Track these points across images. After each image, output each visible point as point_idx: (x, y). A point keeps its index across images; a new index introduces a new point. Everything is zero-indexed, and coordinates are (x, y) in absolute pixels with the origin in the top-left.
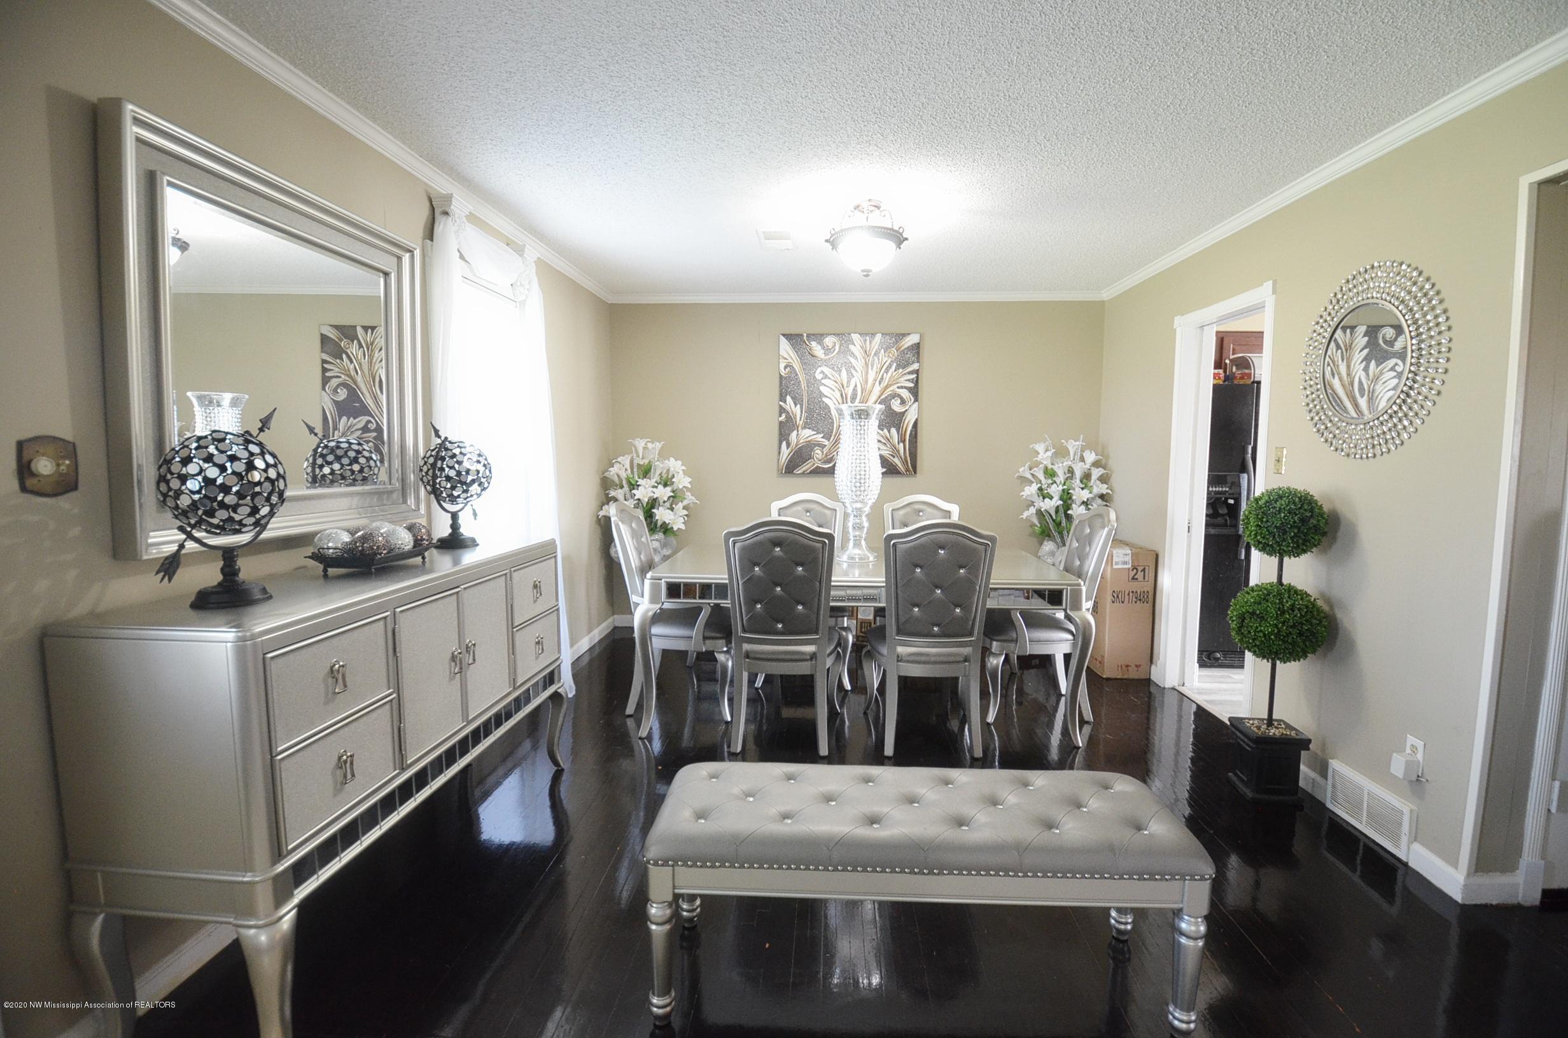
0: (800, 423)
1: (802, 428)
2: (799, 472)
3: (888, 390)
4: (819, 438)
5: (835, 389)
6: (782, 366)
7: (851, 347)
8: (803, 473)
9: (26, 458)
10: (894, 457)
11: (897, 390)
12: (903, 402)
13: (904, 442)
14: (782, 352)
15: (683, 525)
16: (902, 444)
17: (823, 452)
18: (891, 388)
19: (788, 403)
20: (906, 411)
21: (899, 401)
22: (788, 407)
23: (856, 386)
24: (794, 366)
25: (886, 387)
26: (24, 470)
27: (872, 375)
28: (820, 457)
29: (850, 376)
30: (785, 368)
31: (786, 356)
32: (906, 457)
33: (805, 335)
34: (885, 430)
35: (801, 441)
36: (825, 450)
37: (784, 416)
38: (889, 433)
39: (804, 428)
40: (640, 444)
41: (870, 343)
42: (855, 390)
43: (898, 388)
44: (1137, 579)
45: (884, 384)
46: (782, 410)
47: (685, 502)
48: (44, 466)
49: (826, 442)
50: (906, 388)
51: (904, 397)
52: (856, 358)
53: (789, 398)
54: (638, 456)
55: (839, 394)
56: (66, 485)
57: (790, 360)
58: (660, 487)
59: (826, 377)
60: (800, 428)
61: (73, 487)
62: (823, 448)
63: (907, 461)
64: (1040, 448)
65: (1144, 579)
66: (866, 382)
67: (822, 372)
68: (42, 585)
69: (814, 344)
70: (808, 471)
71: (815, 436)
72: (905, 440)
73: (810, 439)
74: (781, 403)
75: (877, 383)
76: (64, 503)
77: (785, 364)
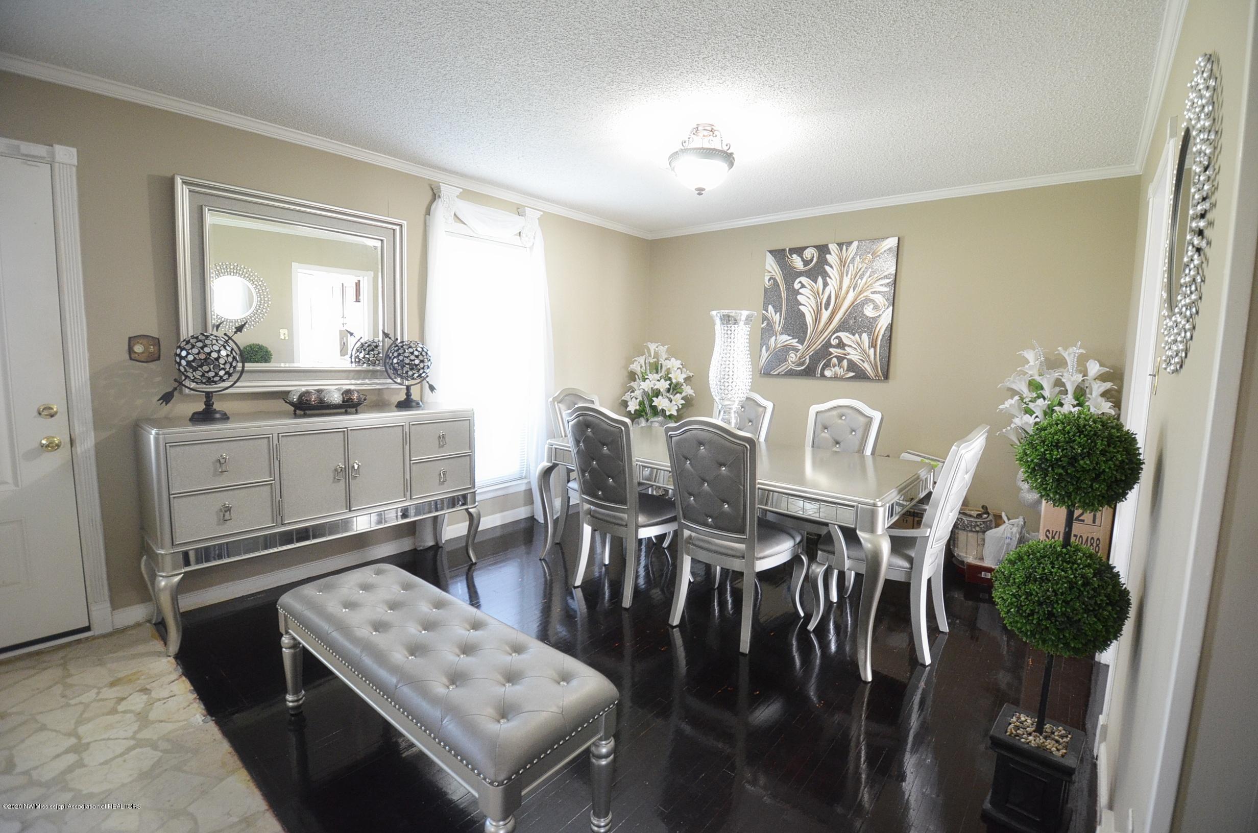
0: (778, 328)
1: (780, 334)
2: (775, 373)
3: (862, 296)
4: (794, 342)
5: (811, 297)
6: (767, 278)
7: (828, 256)
8: (778, 374)
9: (132, 344)
10: (863, 362)
11: (871, 295)
12: (876, 307)
13: (875, 347)
14: (768, 267)
15: (676, 412)
16: (872, 350)
17: (796, 356)
18: (865, 294)
19: (769, 311)
20: (880, 315)
21: (872, 306)
22: (770, 316)
23: (830, 294)
24: (777, 278)
25: (861, 292)
26: (130, 350)
27: (846, 281)
28: (793, 360)
29: (825, 284)
30: (769, 280)
31: (770, 270)
32: (876, 362)
33: (788, 249)
34: (857, 335)
35: (779, 346)
36: (799, 354)
37: (765, 324)
38: (860, 338)
39: (782, 334)
40: (653, 347)
41: (847, 249)
42: (829, 297)
43: (872, 293)
44: (1083, 521)
45: (858, 290)
46: (765, 318)
47: (684, 394)
48: (138, 348)
49: (800, 347)
50: (879, 292)
51: (878, 302)
52: (831, 267)
53: (770, 307)
54: (650, 356)
55: (814, 302)
56: (155, 358)
57: (774, 273)
58: (663, 380)
59: (803, 286)
60: (778, 334)
61: (159, 358)
62: (797, 352)
63: (876, 366)
64: (1030, 355)
65: (1094, 522)
66: (841, 288)
67: (800, 282)
68: (139, 402)
69: (795, 256)
70: (783, 373)
71: (791, 341)
72: (876, 345)
73: (786, 343)
74: (764, 312)
75: (852, 290)
76: (153, 366)
77: (769, 277)
